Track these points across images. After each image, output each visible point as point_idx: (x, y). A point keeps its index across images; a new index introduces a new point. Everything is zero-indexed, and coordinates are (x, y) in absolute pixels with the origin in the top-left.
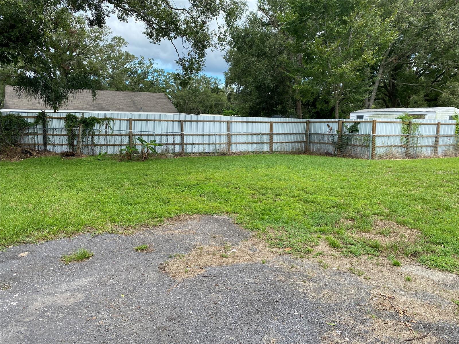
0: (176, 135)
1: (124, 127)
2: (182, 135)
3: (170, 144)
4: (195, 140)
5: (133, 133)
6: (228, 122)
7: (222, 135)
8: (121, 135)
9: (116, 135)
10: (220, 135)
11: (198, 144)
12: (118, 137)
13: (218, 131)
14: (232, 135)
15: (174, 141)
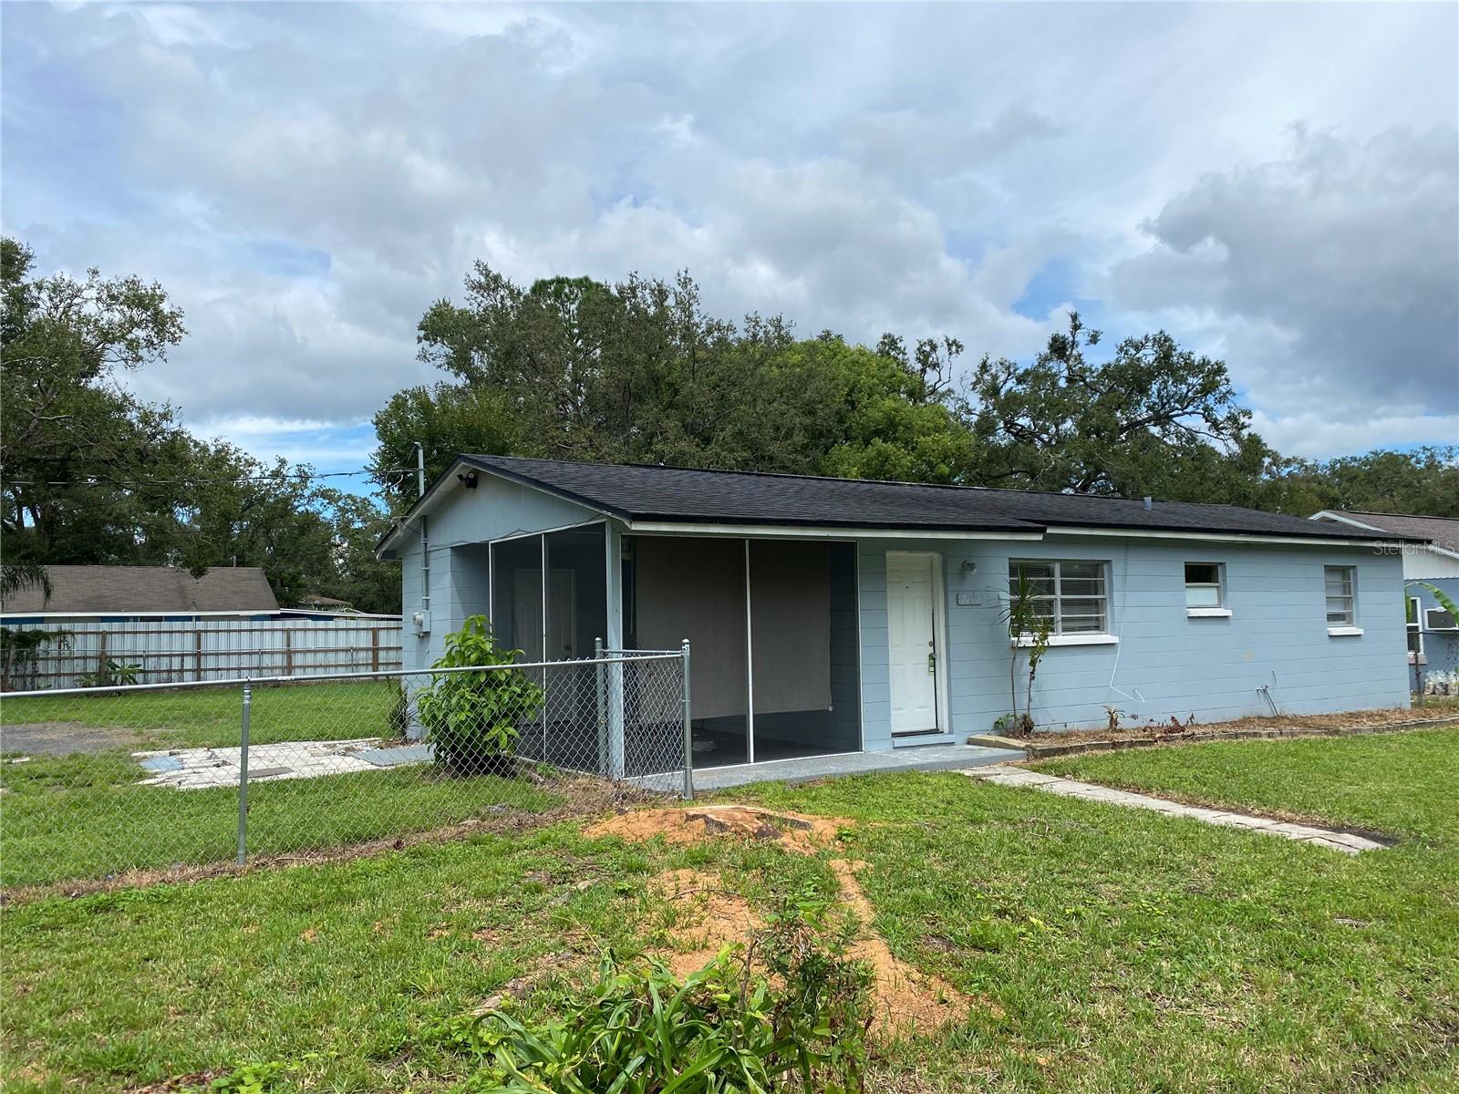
0: (187, 655)
1: (92, 645)
2: (198, 656)
3: (175, 671)
4: (223, 662)
5: (109, 654)
6: (288, 631)
7: (276, 653)
8: (85, 658)
9: (77, 658)
10: (272, 653)
11: (228, 669)
12: (81, 662)
13: (267, 647)
14: (295, 652)
15: (182, 666)
